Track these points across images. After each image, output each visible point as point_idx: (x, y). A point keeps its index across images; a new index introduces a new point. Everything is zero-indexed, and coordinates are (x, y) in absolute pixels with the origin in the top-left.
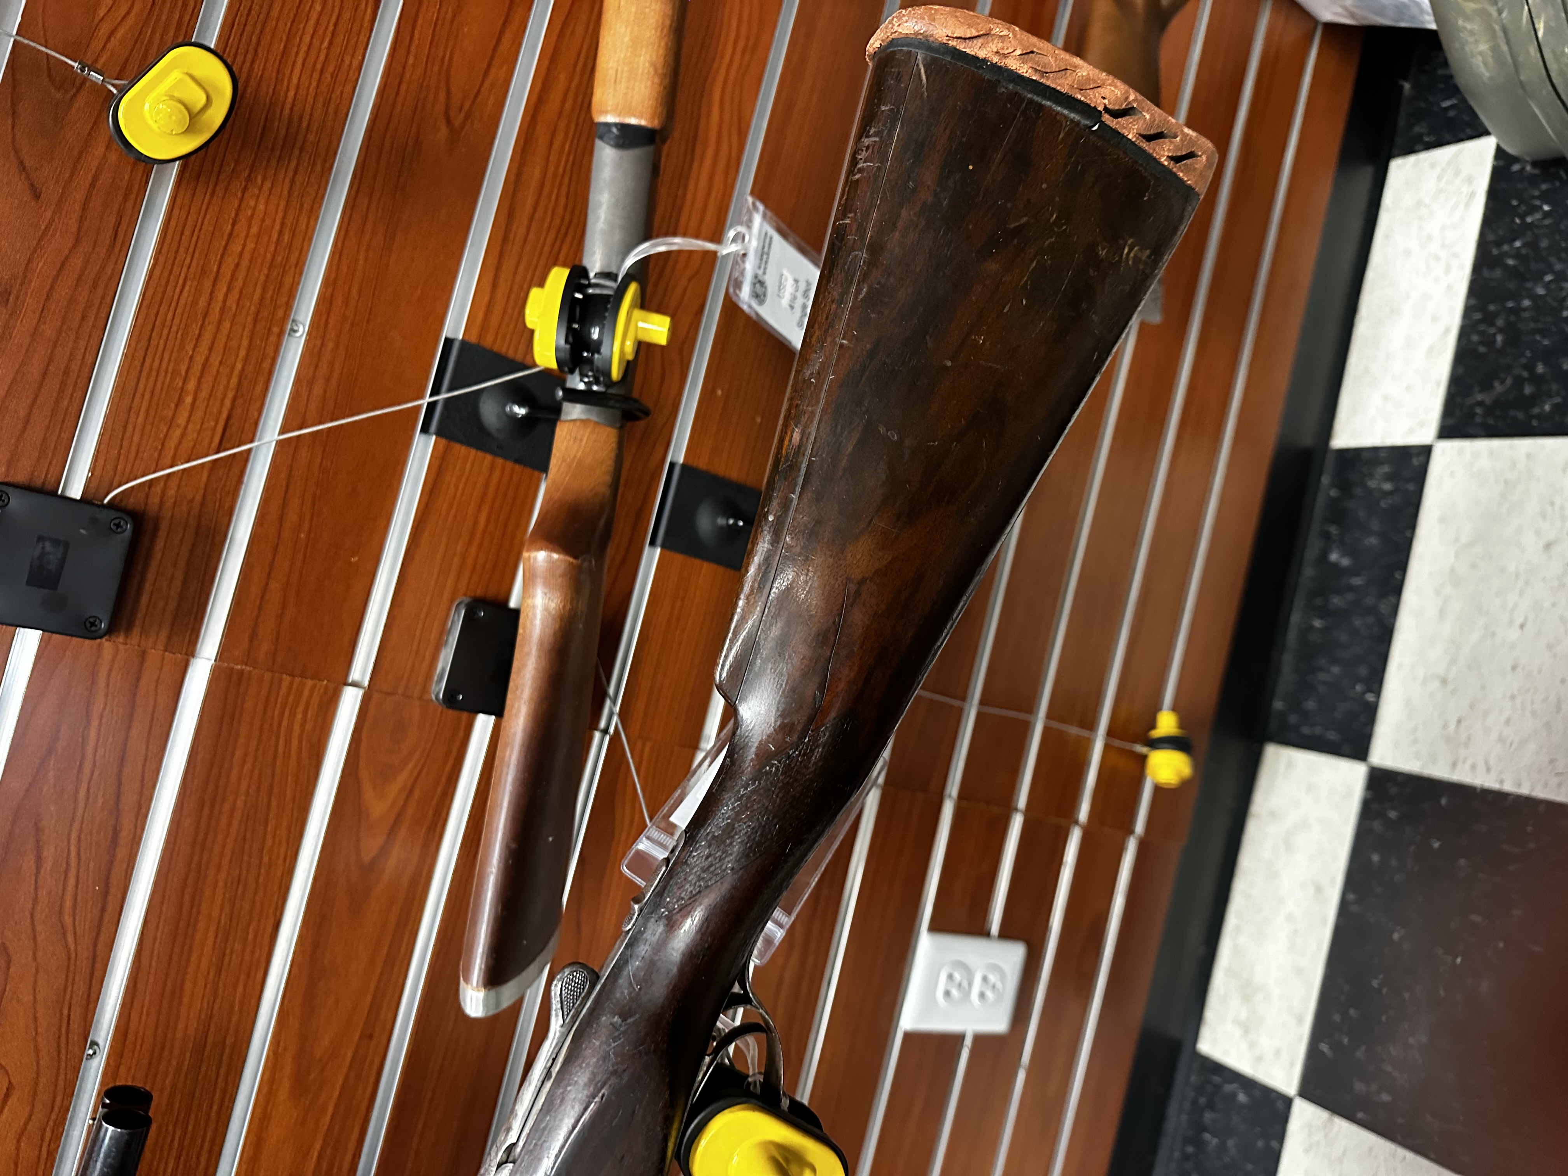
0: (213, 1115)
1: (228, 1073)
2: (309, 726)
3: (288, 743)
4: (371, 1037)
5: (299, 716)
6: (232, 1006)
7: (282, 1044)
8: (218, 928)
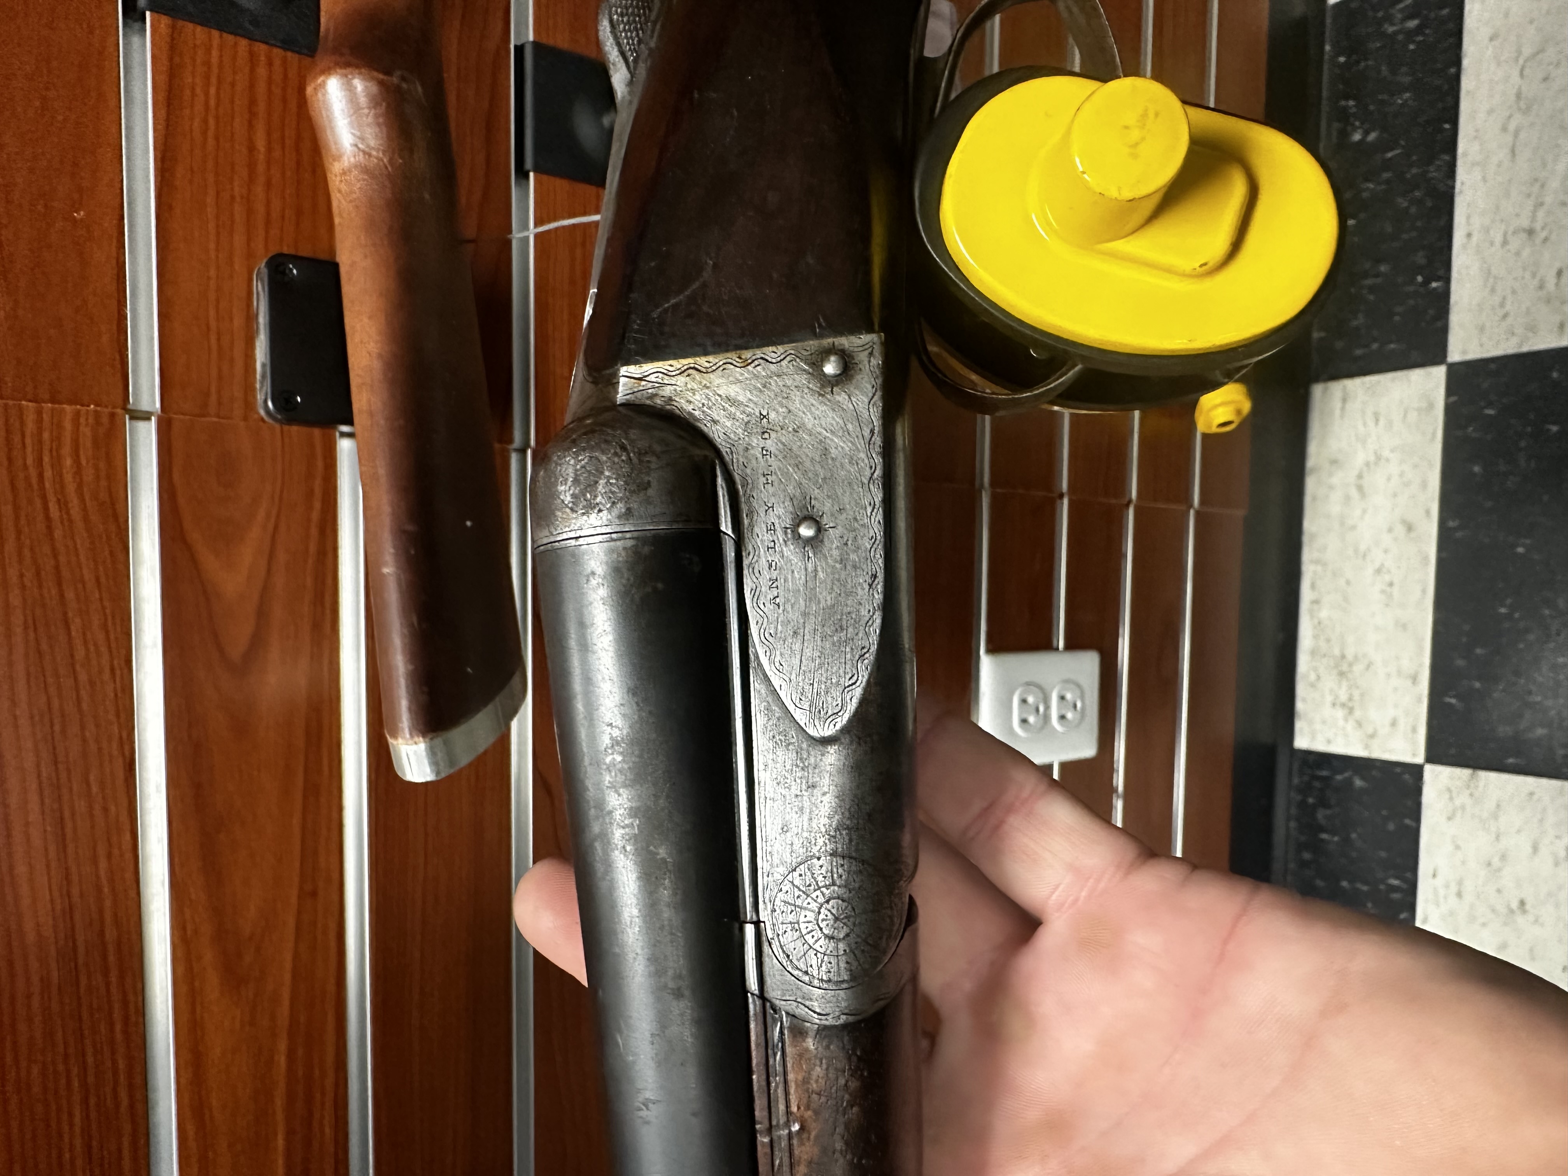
0: (119, 1036)
1: (122, 977)
2: (89, 475)
3: (63, 504)
4: (314, 894)
5: (68, 462)
6: (99, 889)
7: (189, 927)
8: (40, 784)
